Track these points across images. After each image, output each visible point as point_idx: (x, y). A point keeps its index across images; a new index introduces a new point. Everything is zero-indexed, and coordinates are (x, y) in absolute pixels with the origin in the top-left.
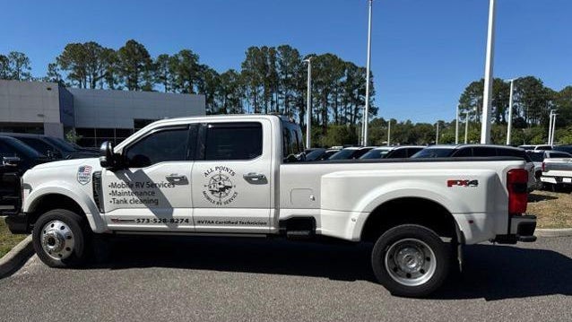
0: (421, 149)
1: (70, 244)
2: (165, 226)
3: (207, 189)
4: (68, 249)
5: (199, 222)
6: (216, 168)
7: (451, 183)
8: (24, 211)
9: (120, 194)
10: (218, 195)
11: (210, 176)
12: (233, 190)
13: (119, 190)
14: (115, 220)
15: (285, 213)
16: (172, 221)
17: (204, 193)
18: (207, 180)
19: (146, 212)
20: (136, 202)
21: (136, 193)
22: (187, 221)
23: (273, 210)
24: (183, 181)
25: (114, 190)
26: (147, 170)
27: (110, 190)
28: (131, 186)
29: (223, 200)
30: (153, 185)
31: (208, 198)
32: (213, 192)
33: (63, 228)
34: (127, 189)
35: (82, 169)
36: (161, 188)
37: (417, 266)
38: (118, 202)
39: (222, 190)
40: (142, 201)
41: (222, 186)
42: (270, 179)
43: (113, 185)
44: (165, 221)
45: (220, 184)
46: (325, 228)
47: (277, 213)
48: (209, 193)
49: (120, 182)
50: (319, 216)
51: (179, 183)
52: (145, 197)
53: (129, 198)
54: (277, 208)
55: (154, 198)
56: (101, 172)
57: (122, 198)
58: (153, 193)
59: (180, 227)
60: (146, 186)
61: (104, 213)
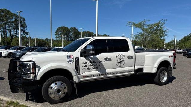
2: (102, 77)
3: (117, 62)
4: (64, 93)
5: (114, 73)
6: (119, 54)
8: (38, 79)
9: (87, 66)
10: (120, 63)
11: (118, 57)
12: (124, 62)
13: (86, 65)
14: (84, 77)
15: (137, 68)
16: (106, 74)
17: (116, 63)
18: (117, 59)
19: (97, 72)
20: (93, 69)
21: (93, 65)
22: (110, 74)
24: (110, 59)
25: (85, 64)
26: (97, 56)
27: (83, 65)
28: (91, 62)
29: (121, 65)
30: (100, 62)
31: (117, 65)
32: (118, 63)
33: (62, 84)
34: (90, 64)
35: (69, 57)
36: (102, 63)
38: (86, 69)
39: (121, 62)
40: (95, 68)
41: (121, 61)
42: (134, 57)
43: (84, 63)
44: (103, 75)
46: (145, 71)
47: (135, 68)
48: (117, 63)
49: (87, 61)
50: (144, 67)
51: (108, 60)
52: (97, 66)
53: (90, 67)
55: (99, 66)
56: (78, 58)
57: (88, 67)
58: (99, 65)
59: (108, 76)
60: (97, 62)
61: (80, 74)
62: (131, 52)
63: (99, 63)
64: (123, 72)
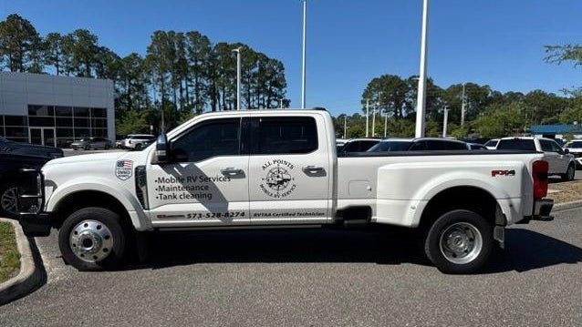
0: (378, 142)
1: (109, 244)
2: (218, 220)
3: (265, 183)
4: (105, 250)
5: (255, 215)
6: (274, 161)
7: (494, 173)
8: (48, 210)
9: (169, 189)
10: (275, 188)
11: (268, 170)
12: (291, 183)
13: (167, 185)
14: (161, 217)
15: (342, 204)
16: (227, 215)
17: (262, 186)
18: (265, 173)
19: (198, 207)
20: (187, 197)
21: (187, 188)
22: (243, 214)
23: (331, 201)
24: (240, 174)
25: (162, 185)
26: (200, 165)
27: (157, 185)
28: (180, 180)
29: (281, 192)
30: (207, 179)
31: (266, 191)
32: (271, 185)
33: (99, 227)
34: (178, 184)
35: (121, 164)
36: (216, 183)
37: (464, 247)
38: (166, 198)
39: (281, 183)
40: (194, 196)
41: (280, 179)
42: (329, 171)
43: (160, 180)
44: (219, 216)
45: (278, 177)
46: (380, 217)
47: (335, 204)
48: (267, 187)
49: (168, 176)
50: (375, 205)
51: (234, 177)
52: (197, 192)
53: (178, 193)
54: (335, 200)
55: (207, 192)
56: (145, 167)
57: (171, 193)
58: (207, 188)
59: (234, 220)
60: (198, 180)
61: (149, 209)
62: (322, 156)
63: (204, 184)
64: (287, 214)
